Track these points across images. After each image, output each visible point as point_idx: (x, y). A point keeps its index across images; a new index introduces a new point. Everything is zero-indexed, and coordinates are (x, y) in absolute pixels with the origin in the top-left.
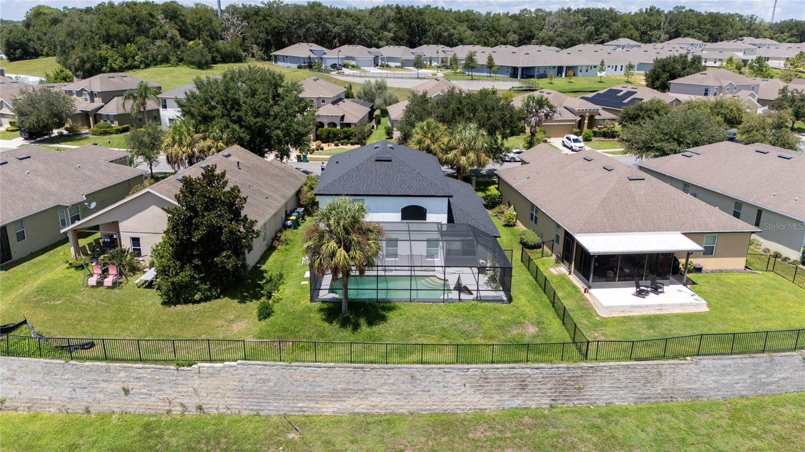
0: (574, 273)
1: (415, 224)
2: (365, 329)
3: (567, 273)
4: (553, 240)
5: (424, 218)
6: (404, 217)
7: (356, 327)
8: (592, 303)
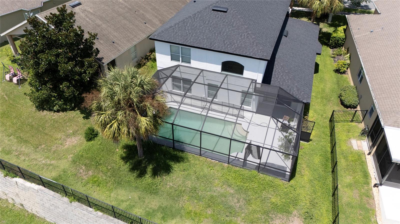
0: (373, 155)
1: (232, 77)
2: (148, 178)
3: (367, 152)
4: (367, 111)
5: (242, 73)
6: (223, 69)
7: (142, 174)
8: (376, 203)
